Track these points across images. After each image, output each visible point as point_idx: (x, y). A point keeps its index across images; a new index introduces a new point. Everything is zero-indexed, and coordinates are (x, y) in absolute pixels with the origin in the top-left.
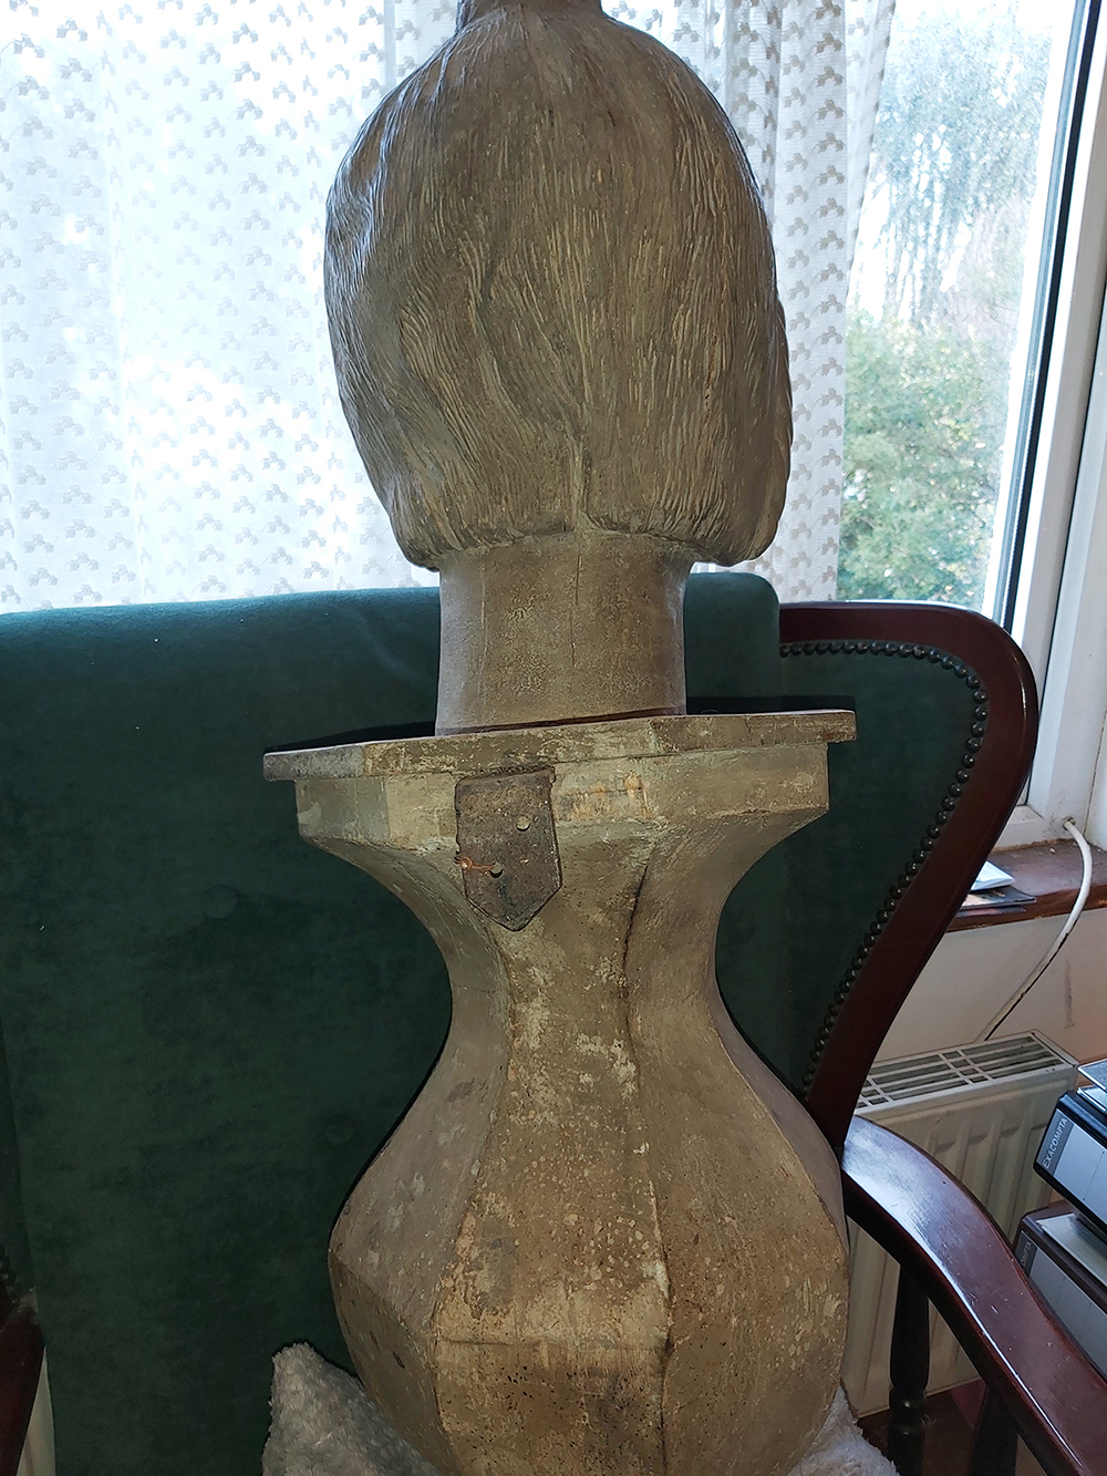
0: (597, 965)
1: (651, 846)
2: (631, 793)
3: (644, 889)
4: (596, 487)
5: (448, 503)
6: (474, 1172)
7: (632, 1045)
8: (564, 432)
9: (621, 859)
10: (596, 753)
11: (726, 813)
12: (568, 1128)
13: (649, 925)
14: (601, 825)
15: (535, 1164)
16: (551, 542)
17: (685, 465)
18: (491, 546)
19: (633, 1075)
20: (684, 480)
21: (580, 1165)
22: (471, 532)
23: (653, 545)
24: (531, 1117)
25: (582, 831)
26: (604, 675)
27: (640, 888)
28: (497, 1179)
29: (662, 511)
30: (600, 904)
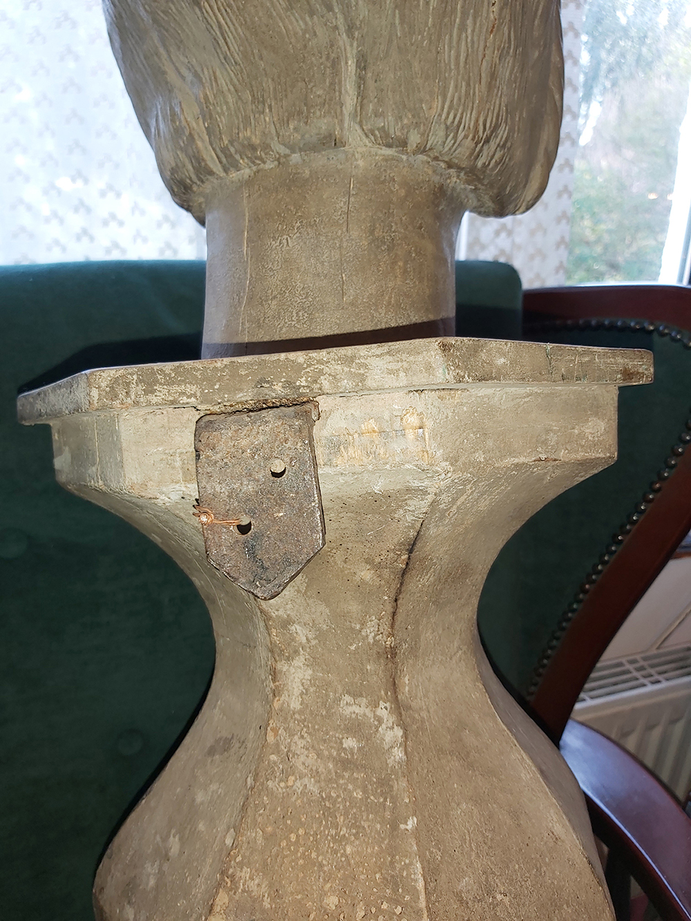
0: (363, 624)
1: (430, 498)
2: (410, 435)
3: (419, 545)
4: (372, 94)
5: (208, 117)
6: (229, 842)
7: (399, 708)
8: (336, 28)
9: (394, 511)
10: (370, 383)
11: (516, 461)
12: (329, 797)
13: (420, 583)
14: (373, 472)
15: (293, 837)
16: (319, 160)
17: (469, 77)
18: (254, 168)
19: (400, 740)
20: (467, 94)
21: (341, 840)
22: (232, 150)
23: (430, 172)
24: (290, 783)
25: (350, 479)
26: (376, 310)
27: (414, 544)
28: (251, 853)
29: (443, 126)
30: (369, 561)
